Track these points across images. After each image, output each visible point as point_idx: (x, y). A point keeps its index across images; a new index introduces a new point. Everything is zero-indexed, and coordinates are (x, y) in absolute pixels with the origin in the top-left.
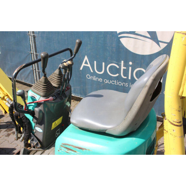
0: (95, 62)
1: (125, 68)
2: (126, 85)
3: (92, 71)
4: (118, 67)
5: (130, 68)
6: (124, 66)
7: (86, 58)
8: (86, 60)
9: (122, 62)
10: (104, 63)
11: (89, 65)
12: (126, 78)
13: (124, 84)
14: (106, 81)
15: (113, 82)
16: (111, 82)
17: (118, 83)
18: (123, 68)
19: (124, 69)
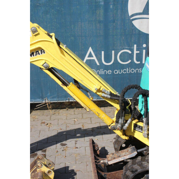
0: (103, 52)
1: (138, 52)
2: (139, 71)
3: (98, 64)
4: (130, 52)
5: (144, 51)
6: (137, 51)
7: (90, 50)
8: (90, 52)
9: (135, 46)
10: (113, 52)
11: (94, 58)
12: (139, 62)
13: (137, 71)
14: (116, 72)
15: (125, 71)
16: (122, 71)
17: (130, 71)
18: (135, 52)
19: (137, 54)
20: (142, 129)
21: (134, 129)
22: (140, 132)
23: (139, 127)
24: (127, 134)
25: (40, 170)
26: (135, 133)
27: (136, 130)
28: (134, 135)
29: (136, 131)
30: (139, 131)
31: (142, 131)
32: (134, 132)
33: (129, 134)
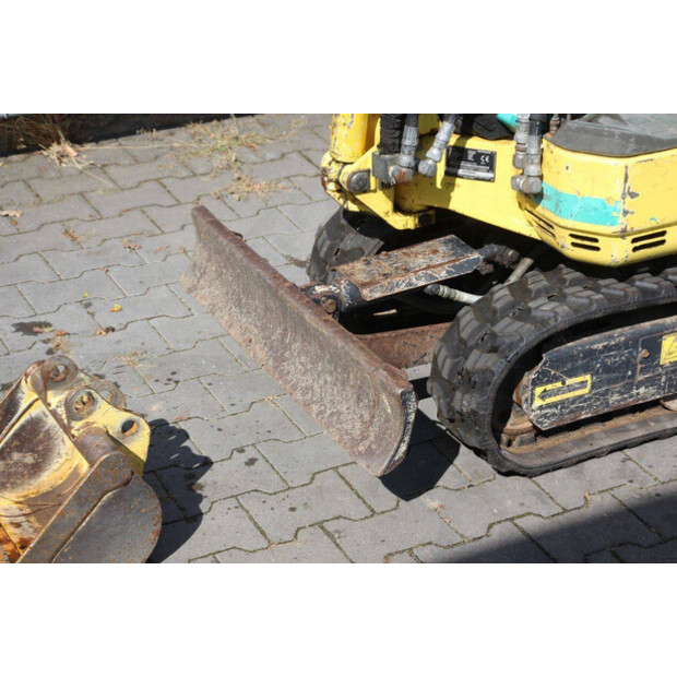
20: (491, 166)
21: (451, 173)
22: (483, 180)
23: (478, 157)
24: (407, 205)
25: (88, 424)
26: (456, 189)
27: (462, 177)
28: (448, 199)
29: (458, 181)
30: (477, 179)
31: (490, 175)
32: (449, 185)
33: (418, 201)
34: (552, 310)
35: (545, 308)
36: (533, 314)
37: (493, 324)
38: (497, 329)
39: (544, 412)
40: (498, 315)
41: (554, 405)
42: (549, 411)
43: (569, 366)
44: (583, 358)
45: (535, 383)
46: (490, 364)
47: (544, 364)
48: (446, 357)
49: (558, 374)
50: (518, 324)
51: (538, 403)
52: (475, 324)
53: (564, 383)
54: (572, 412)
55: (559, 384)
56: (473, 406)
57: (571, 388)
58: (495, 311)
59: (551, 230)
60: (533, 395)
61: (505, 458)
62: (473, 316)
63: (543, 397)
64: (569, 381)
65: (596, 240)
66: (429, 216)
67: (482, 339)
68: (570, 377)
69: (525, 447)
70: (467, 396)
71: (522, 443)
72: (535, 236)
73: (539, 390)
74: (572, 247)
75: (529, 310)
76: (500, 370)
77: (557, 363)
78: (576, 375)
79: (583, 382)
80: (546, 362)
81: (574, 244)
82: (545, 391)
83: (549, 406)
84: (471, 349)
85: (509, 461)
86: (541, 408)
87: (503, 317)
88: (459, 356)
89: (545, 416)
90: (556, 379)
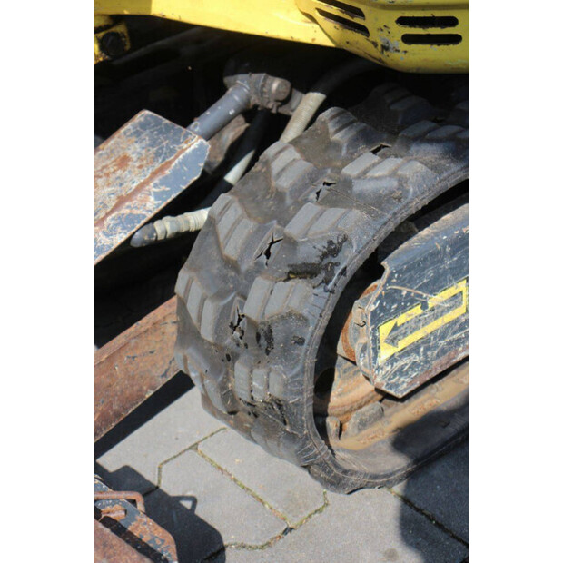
34: (393, 174)
35: (377, 173)
36: (358, 187)
37: (284, 222)
38: (294, 229)
39: (397, 365)
40: (288, 201)
41: (414, 349)
42: (406, 361)
43: (430, 273)
44: (453, 254)
45: (377, 319)
46: (294, 304)
47: (389, 281)
48: (203, 300)
49: (414, 292)
50: (333, 214)
51: (386, 352)
52: (249, 226)
53: (424, 306)
54: (443, 352)
55: (417, 310)
56: (276, 390)
57: (437, 312)
58: (280, 196)
59: (357, 20)
60: (376, 340)
61: (345, 472)
62: (240, 211)
63: (393, 341)
64: (434, 301)
65: (452, 22)
66: (117, 35)
67: (268, 254)
68: (433, 292)
69: (369, 431)
70: (260, 373)
71: (363, 424)
72: (323, 40)
73: (385, 329)
74: (403, 46)
75: (348, 183)
76: (318, 311)
77: (410, 272)
78: (442, 288)
79: (455, 296)
80: (392, 275)
81: (408, 39)
82: (395, 328)
83: (405, 353)
84: (250, 276)
85: (354, 473)
86: (392, 360)
87: (299, 205)
88: (229, 292)
89: (400, 372)
90: (411, 301)
